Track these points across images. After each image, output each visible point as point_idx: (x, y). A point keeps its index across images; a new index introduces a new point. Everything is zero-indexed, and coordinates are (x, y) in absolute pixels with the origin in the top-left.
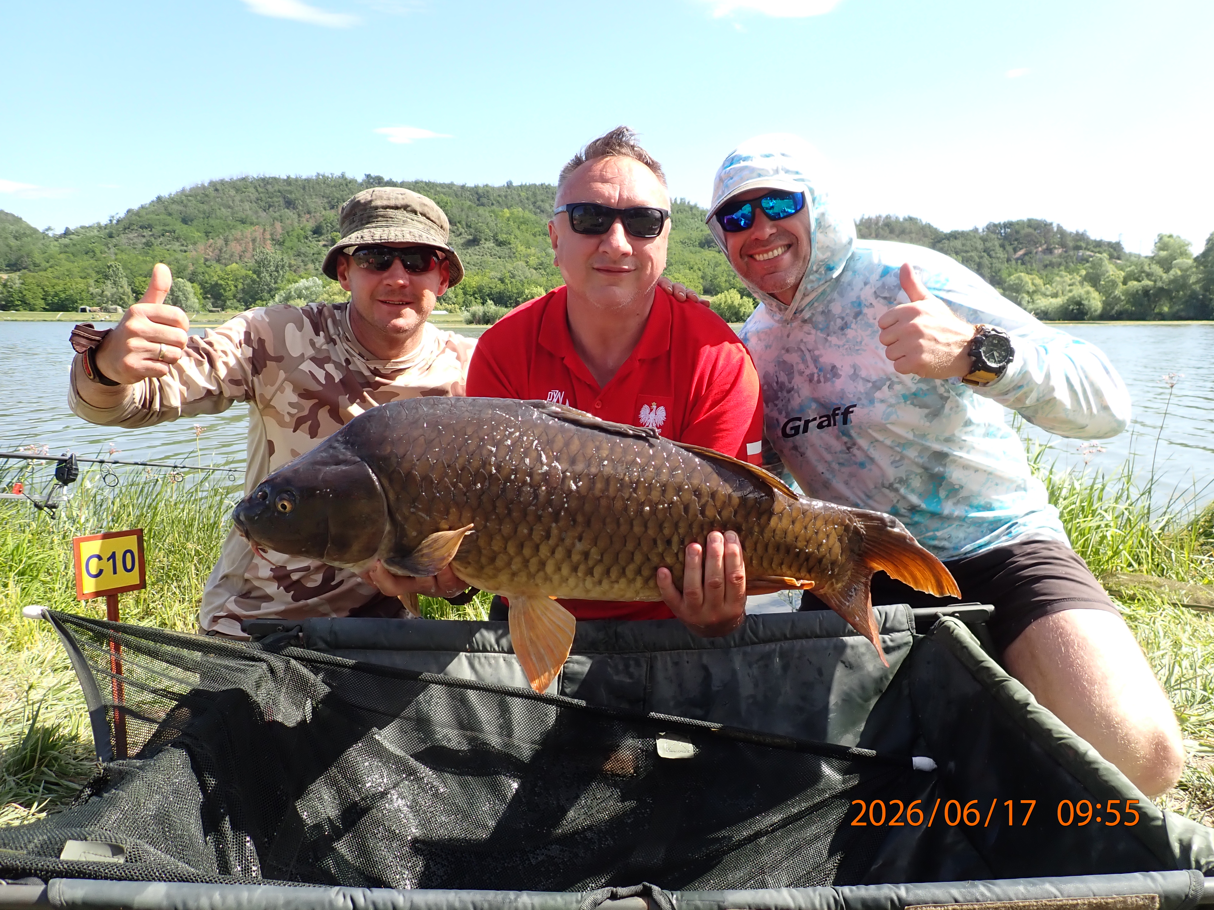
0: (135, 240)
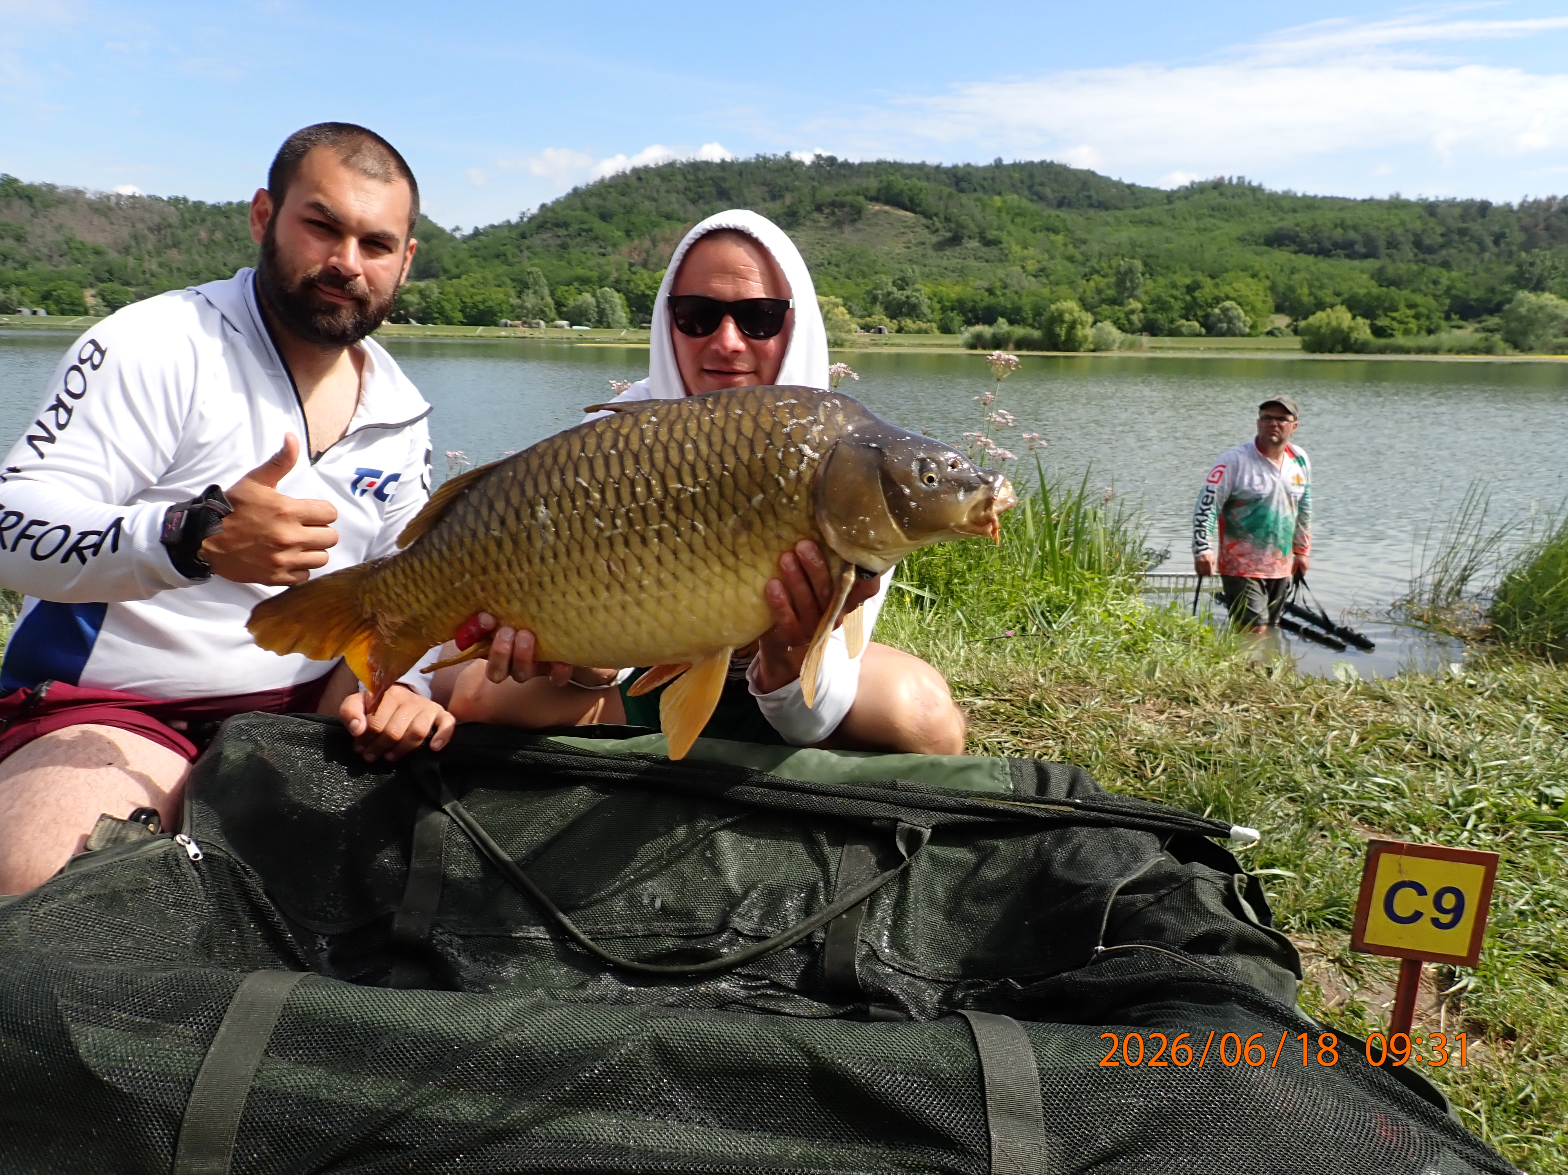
0: (550, 241)
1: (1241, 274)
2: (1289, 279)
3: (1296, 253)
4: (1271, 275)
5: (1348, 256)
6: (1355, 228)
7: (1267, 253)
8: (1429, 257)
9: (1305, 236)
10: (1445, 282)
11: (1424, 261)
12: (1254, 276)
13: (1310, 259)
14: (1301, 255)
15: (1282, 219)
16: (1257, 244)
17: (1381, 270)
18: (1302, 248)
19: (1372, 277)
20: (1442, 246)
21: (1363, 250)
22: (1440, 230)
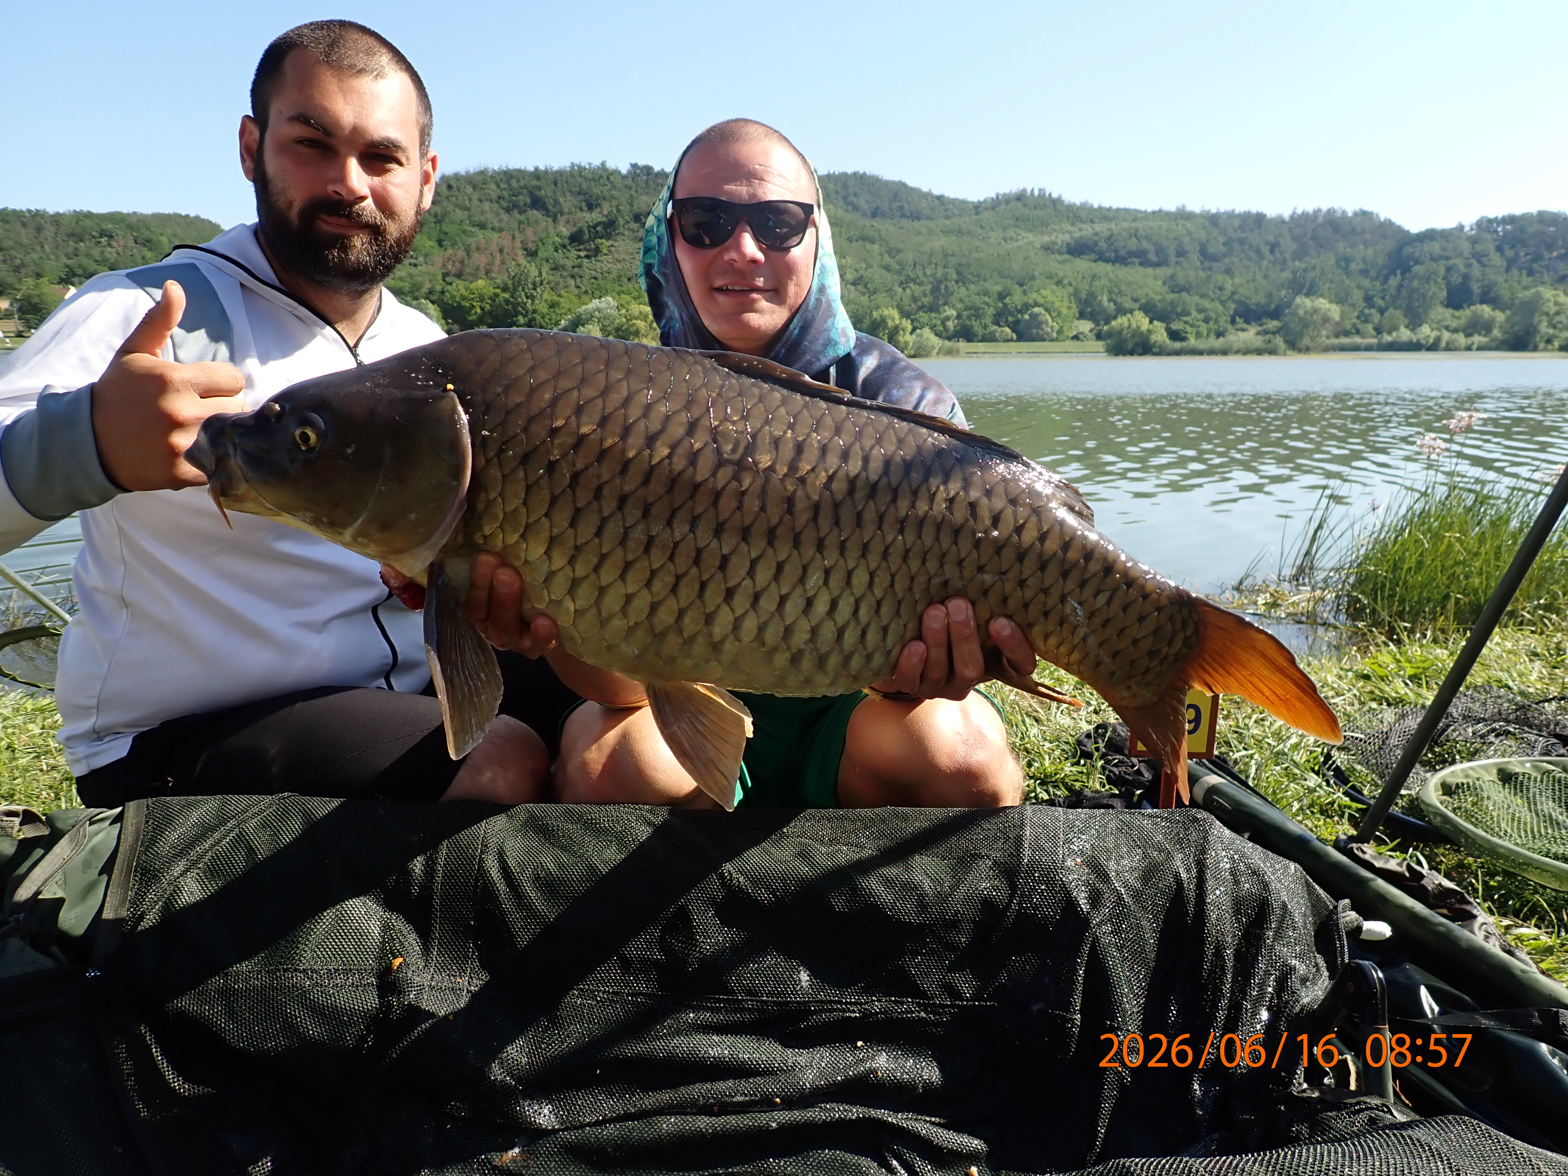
1: (1047, 281)
2: (1090, 286)
3: (1095, 261)
4: (1074, 283)
5: (1142, 264)
6: (1148, 238)
7: (1069, 261)
8: (1214, 265)
9: (1103, 245)
10: (1229, 287)
11: (1210, 269)
12: (1059, 283)
13: (1109, 267)
14: (1100, 263)
15: (1080, 230)
16: (1060, 253)
17: (1172, 277)
18: (1102, 258)
19: (1164, 283)
20: (1225, 255)
21: (1155, 259)
22: (1222, 239)
